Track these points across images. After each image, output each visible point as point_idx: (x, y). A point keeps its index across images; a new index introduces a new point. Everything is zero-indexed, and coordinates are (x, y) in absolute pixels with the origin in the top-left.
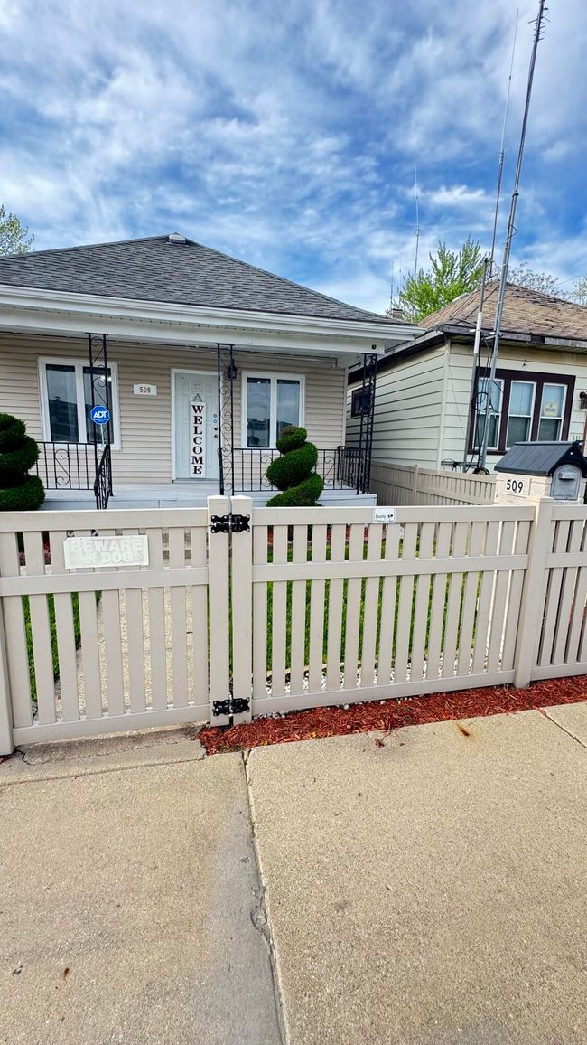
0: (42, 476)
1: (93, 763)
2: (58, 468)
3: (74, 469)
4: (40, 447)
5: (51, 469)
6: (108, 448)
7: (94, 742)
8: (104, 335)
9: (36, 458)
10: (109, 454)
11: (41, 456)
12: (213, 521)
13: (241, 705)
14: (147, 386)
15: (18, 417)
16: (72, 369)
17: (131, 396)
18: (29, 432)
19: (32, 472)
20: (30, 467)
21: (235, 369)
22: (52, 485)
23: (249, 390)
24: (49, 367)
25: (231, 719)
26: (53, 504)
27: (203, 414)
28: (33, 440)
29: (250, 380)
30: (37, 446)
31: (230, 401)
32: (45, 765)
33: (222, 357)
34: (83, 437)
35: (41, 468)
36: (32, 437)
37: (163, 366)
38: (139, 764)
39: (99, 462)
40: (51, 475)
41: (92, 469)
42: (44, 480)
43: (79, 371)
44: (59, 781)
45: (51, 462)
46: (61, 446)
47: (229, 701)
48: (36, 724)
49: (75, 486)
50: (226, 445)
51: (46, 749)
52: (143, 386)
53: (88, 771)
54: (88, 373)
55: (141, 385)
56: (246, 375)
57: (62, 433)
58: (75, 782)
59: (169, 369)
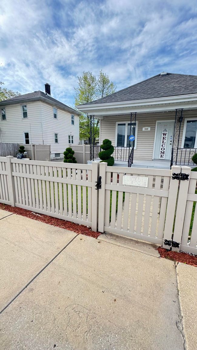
0: (114, 157)
1: (124, 244)
2: (118, 155)
3: (122, 155)
4: (115, 148)
5: (116, 155)
6: (133, 149)
7: (124, 238)
8: (136, 113)
9: (113, 151)
10: (133, 150)
11: (114, 151)
12: (173, 175)
13: (176, 245)
14: (147, 128)
15: (110, 140)
16: (125, 124)
17: (141, 131)
18: (112, 144)
19: (112, 156)
20: (111, 154)
21: (182, 118)
22: (116, 160)
23: (187, 126)
24: (119, 125)
25: (171, 248)
26: (116, 165)
27: (167, 136)
28: (113, 146)
29: (188, 122)
30: (114, 148)
31: (179, 131)
32: (111, 239)
33: (177, 114)
34: (125, 145)
35: (114, 155)
36: (113, 145)
37: (154, 120)
38: (137, 250)
39: (130, 153)
40: (116, 156)
41: (128, 155)
42: (114, 158)
43: (127, 125)
44: (115, 245)
45: (117, 153)
46: (120, 148)
47: (171, 241)
48: (110, 227)
49: (122, 160)
50: (175, 147)
51: (111, 235)
52: (146, 128)
53: (122, 246)
54: (130, 125)
55: (145, 128)
56: (186, 120)
57: (120, 144)
58: (119, 247)
59: (156, 121)
